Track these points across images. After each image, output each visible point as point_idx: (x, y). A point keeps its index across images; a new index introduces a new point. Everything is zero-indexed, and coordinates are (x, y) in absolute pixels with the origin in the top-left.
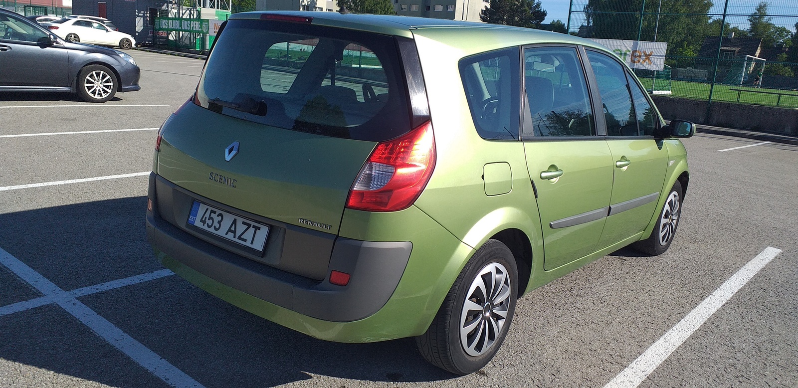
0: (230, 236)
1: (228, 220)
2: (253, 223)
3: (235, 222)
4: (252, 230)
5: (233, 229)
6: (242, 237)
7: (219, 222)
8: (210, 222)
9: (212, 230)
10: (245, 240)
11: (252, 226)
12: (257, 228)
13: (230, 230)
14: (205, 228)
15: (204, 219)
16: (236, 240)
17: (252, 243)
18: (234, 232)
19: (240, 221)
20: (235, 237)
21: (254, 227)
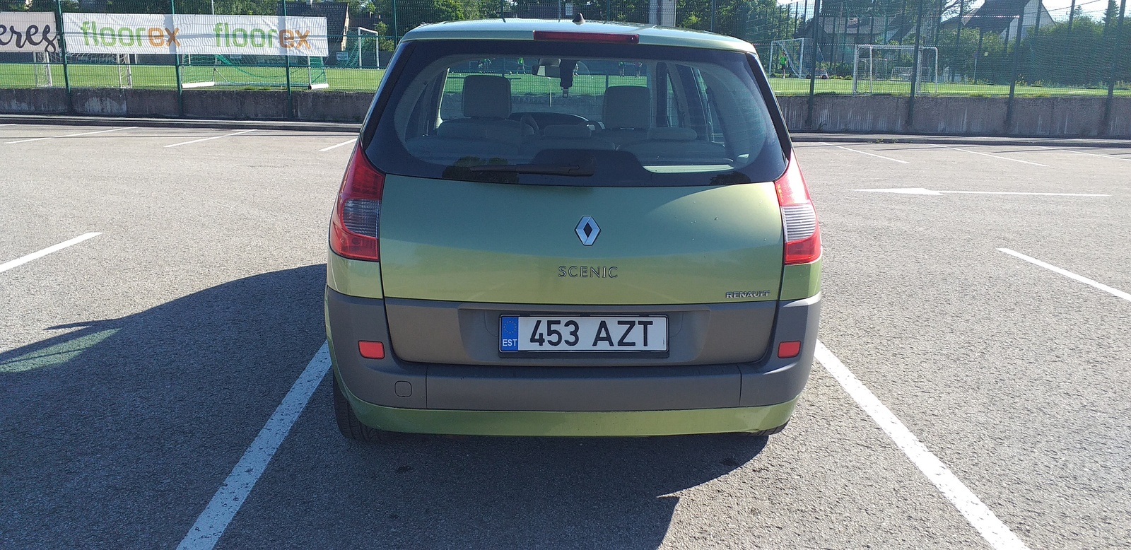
0: (603, 346)
1: (589, 327)
2: (637, 319)
3: (603, 325)
4: (638, 329)
5: (603, 334)
6: (625, 341)
7: (574, 333)
8: (554, 338)
9: (563, 347)
10: (633, 344)
11: (637, 323)
12: (646, 324)
13: (598, 338)
14: (546, 347)
15: (537, 337)
16: (616, 347)
17: (646, 344)
18: (608, 338)
19: (612, 322)
20: (612, 344)
21: (640, 323)
